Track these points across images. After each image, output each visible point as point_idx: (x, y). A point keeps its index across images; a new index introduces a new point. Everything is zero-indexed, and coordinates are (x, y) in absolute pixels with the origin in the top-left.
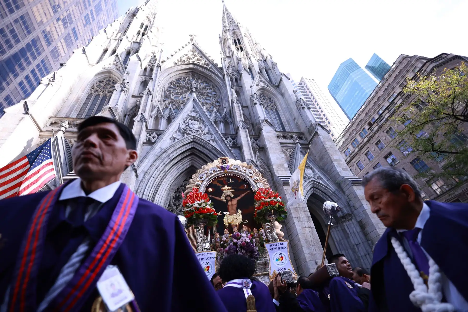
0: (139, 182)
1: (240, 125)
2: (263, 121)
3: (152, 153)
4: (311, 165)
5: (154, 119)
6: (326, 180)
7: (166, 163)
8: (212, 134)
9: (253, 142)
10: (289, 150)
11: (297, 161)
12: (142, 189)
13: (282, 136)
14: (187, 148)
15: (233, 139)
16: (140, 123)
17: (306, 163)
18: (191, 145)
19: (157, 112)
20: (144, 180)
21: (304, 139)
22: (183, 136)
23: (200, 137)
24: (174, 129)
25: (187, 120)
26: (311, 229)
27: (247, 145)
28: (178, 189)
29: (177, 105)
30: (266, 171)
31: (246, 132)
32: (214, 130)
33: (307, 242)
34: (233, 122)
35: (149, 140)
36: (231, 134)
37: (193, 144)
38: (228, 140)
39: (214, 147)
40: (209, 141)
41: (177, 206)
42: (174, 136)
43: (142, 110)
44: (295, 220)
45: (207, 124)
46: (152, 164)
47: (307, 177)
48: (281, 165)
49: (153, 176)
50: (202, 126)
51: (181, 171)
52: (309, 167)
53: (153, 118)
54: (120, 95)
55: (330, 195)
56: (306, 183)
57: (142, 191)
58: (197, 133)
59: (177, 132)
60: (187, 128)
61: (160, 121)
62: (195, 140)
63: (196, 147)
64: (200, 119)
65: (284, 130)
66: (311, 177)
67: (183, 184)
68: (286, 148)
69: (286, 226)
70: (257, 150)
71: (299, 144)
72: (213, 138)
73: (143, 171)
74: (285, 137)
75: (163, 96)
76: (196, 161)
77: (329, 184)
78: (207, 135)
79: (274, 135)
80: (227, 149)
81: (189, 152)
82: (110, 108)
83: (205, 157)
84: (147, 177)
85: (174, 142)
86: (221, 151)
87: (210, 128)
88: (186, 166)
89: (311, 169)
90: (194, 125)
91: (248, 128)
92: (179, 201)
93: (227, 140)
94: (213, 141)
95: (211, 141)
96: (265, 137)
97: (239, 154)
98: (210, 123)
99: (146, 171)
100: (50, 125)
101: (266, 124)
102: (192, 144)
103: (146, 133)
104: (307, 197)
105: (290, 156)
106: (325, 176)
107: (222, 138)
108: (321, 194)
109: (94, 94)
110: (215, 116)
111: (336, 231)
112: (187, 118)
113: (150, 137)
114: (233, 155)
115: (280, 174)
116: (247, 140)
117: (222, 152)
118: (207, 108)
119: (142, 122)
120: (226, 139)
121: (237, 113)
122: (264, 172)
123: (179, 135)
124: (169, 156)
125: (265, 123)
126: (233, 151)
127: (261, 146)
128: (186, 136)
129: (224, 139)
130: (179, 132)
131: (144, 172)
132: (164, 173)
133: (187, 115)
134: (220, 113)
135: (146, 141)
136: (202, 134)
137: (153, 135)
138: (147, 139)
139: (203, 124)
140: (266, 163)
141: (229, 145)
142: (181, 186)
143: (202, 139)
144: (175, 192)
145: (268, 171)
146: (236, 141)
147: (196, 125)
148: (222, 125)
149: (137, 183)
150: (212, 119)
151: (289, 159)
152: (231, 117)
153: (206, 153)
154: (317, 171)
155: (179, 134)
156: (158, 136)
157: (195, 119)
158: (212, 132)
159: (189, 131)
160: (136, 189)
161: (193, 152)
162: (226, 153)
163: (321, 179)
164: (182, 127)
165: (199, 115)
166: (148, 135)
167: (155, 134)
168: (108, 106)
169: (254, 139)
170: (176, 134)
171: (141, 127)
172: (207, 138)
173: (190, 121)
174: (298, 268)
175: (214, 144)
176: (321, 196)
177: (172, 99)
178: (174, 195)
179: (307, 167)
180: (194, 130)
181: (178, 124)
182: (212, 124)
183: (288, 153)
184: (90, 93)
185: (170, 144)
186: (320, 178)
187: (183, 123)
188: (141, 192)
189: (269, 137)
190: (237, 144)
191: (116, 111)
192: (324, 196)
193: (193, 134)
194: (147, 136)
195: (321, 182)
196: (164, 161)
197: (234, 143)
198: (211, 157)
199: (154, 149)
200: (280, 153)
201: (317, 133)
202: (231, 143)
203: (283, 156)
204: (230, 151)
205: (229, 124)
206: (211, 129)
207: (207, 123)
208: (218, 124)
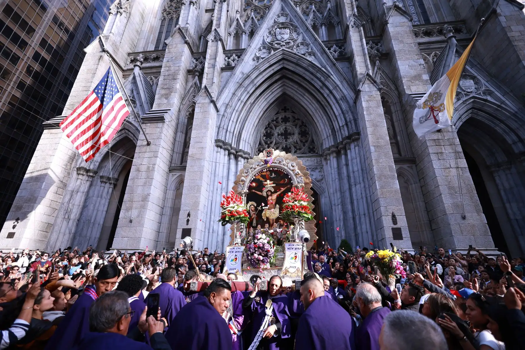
0: (221, 116)
1: (351, 22)
2: (391, 8)
3: (233, 80)
4: (473, 72)
5: (234, 37)
6: (499, 95)
7: (251, 92)
8: (308, 45)
9: (372, 48)
10: (433, 54)
11: (446, 68)
12: (225, 124)
13: (423, 33)
14: (276, 70)
15: (340, 48)
16: (215, 43)
17: (464, 70)
18: (280, 65)
19: (237, 26)
20: (226, 114)
21: (465, 32)
22: (270, 53)
23: (291, 51)
24: (257, 46)
25: (274, 29)
26: (462, 170)
27: (361, 53)
28: (269, 124)
29: (262, 14)
30: (391, 89)
31: (360, 31)
32: (312, 37)
33: (450, 188)
34: (341, 22)
35: (229, 64)
36: (337, 40)
37: (283, 63)
38: (332, 49)
39: (310, 62)
40: (304, 54)
41: (268, 144)
42: (258, 55)
43: (216, 25)
44: (433, 157)
45: (301, 31)
46: (234, 94)
47: (463, 93)
48: (418, 77)
49: (236, 109)
50: (295, 35)
51: (271, 102)
52: (469, 76)
53: (232, 37)
54: (189, 10)
55: (503, 118)
56: (461, 102)
57: (225, 127)
58: (288, 46)
59: (262, 48)
60: (273, 41)
61: (241, 39)
62: (286, 57)
63: (287, 67)
64: (292, 25)
65: (427, 21)
66: (471, 92)
67: (275, 118)
68: (428, 51)
69: (416, 166)
70: (377, 58)
71: (454, 39)
72: (310, 50)
73: (224, 103)
74: (427, 34)
75: (244, 3)
76: (288, 87)
77: (507, 102)
78: (301, 47)
79: (408, 29)
80: (329, 63)
81: (279, 74)
82: (179, 29)
83: (299, 80)
84: (229, 110)
85: (259, 63)
86: (320, 67)
87: (305, 36)
88: (276, 95)
89: (473, 78)
90: (283, 36)
91: (363, 26)
92: (271, 139)
93: (331, 51)
94: (310, 55)
95: (307, 54)
96: (391, 34)
97: (348, 68)
98: (306, 28)
99: (227, 103)
100: (130, 63)
101: (396, 12)
102: (281, 63)
103: (224, 56)
104: (459, 124)
105: (434, 63)
106: (499, 88)
107: (322, 47)
108: (487, 119)
109: (168, 18)
110: (314, 18)
111: (506, 175)
112: (273, 27)
113: (229, 60)
114: (339, 71)
115: (413, 91)
116: (360, 44)
117: (323, 69)
118: (303, 8)
119: (217, 41)
120: (329, 49)
121: (346, 4)
122: (387, 91)
123: (264, 53)
124: (252, 81)
125: (393, 12)
126: (338, 65)
127: (384, 52)
128: (273, 52)
129: (326, 49)
130: (264, 48)
131: (225, 105)
132: (250, 105)
133: (273, 22)
134: (321, 14)
135: (225, 66)
136: (295, 47)
137: (232, 58)
138: (226, 64)
139: (296, 31)
140: (391, 77)
141: (333, 56)
142: (273, 121)
143: (295, 54)
144: (266, 128)
145: (393, 88)
146: (344, 49)
147: (286, 34)
148: (323, 30)
149: (218, 118)
150: (309, 23)
151: (432, 68)
152: (337, 15)
153: (301, 74)
154: (483, 81)
155: (264, 51)
156: (239, 57)
157: (283, 26)
158: (308, 41)
159: (276, 45)
160: (218, 125)
161: (284, 74)
162: (329, 69)
163: (490, 93)
164: (268, 40)
165: (290, 19)
166: (227, 58)
167: (234, 55)
168: (178, 26)
169: (373, 43)
170: (260, 52)
171: (216, 48)
172: (302, 50)
173: (278, 29)
174: (430, 221)
175: (311, 59)
176: (487, 122)
177: (256, 6)
178: (265, 132)
179: (465, 75)
180: (283, 42)
181: (262, 37)
182: (307, 28)
183: (430, 59)
184: (163, 19)
185: (253, 66)
186: (488, 92)
187: (268, 35)
188: (223, 128)
189: (399, 34)
190: (346, 54)
191: (187, 32)
192: (493, 122)
193: (282, 49)
194: (225, 60)
195: (489, 98)
196: (248, 90)
197: (340, 53)
198: (307, 78)
199: (234, 75)
200: (416, 57)
201: (494, 12)
202: (336, 55)
203: (422, 61)
204: (334, 65)
205: (334, 27)
206: (307, 38)
207: (301, 29)
208: (318, 29)
